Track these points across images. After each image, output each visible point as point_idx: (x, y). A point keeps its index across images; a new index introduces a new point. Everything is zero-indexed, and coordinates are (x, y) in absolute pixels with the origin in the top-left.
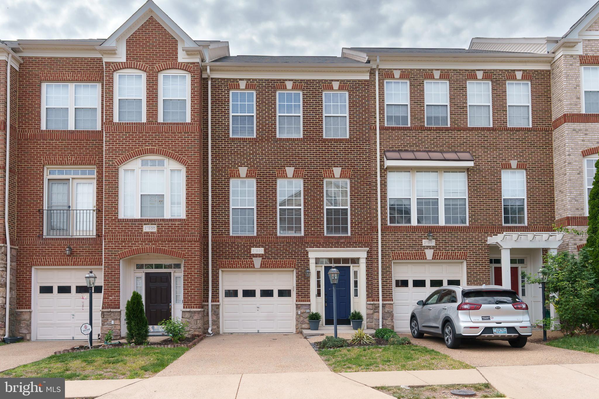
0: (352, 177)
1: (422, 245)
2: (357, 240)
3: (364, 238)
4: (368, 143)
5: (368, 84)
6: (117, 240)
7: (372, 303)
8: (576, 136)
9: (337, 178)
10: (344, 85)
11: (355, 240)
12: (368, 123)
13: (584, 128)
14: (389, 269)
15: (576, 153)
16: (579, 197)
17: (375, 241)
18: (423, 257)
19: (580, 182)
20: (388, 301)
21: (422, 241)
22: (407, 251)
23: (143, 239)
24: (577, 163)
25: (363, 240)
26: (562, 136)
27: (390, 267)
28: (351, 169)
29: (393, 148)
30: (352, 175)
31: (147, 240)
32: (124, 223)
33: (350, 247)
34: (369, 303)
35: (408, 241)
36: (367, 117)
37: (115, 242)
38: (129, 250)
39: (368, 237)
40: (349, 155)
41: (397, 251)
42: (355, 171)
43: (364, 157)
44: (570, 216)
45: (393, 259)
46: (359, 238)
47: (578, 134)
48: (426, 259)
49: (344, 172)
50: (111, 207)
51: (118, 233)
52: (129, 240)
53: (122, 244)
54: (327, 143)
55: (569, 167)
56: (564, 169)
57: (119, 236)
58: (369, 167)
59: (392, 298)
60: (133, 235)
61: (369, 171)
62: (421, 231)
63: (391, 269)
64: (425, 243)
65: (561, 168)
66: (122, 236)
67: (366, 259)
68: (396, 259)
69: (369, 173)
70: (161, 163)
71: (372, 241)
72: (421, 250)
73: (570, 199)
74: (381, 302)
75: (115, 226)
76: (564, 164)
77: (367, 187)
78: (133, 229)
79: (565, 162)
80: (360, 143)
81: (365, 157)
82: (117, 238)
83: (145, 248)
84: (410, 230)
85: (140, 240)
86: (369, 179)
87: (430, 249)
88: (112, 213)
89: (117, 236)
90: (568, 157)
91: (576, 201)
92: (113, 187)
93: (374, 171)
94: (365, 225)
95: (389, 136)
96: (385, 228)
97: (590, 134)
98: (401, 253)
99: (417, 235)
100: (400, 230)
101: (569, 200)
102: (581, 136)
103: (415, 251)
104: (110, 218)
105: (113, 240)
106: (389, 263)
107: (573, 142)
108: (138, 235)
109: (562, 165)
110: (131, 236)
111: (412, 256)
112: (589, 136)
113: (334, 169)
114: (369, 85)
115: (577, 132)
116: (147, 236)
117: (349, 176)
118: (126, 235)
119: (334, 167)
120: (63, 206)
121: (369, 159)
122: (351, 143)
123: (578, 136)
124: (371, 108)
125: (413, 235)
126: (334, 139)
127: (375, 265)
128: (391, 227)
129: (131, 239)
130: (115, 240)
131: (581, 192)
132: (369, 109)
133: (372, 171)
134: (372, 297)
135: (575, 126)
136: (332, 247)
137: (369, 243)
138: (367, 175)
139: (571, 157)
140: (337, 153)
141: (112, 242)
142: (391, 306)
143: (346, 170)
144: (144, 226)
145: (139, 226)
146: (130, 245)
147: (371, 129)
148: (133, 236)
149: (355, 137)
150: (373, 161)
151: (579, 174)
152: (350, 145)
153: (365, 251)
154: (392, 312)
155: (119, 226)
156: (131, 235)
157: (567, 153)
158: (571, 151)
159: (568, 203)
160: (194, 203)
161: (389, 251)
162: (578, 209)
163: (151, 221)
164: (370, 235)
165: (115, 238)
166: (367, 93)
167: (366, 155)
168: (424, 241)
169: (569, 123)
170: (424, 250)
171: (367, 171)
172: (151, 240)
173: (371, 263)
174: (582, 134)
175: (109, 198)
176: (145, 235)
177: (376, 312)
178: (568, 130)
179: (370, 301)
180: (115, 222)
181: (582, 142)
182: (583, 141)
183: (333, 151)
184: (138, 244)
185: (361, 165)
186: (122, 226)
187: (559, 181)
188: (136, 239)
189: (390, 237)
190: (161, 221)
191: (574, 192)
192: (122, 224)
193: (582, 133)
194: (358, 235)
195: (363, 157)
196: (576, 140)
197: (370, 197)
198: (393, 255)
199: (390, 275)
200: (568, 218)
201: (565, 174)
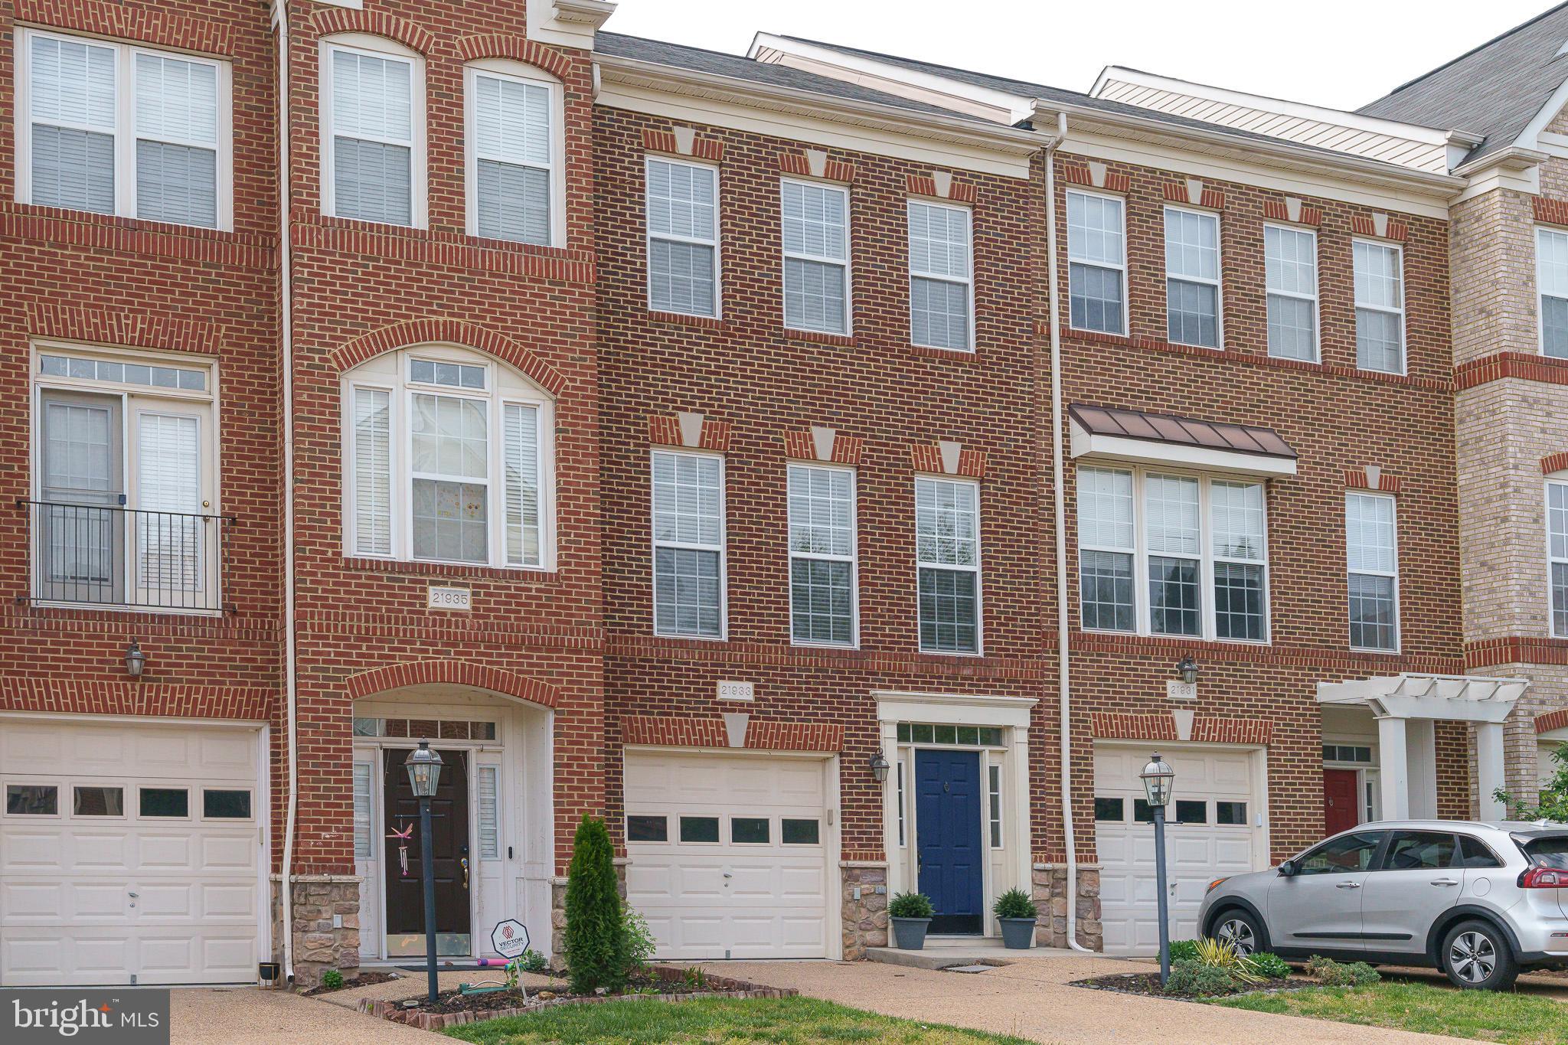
0: (987, 475)
1: (1165, 695)
2: (1006, 671)
3: (1022, 667)
4: (1029, 374)
5: (1026, 194)
6: (344, 631)
7: (1049, 866)
8: (1528, 417)
9: (950, 475)
10: (964, 186)
11: (1001, 671)
12: (1028, 313)
13: (1545, 396)
14: (1086, 765)
15: (1529, 462)
16: (1537, 583)
17: (1051, 679)
18: (1168, 731)
19: (1539, 544)
20: (1086, 861)
21: (1165, 683)
22: (1129, 711)
23: (427, 632)
24: (1532, 492)
25: (1021, 672)
26: (1493, 413)
27: (1087, 759)
28: (986, 450)
29: (1091, 397)
30: (988, 469)
31: (442, 637)
32: (363, 573)
33: (986, 692)
34: (1039, 866)
35: (1133, 681)
36: (1024, 295)
37: (335, 638)
38: (384, 670)
39: (1033, 664)
40: (978, 405)
41: (1105, 710)
42: (995, 457)
43: (1019, 418)
44: (1519, 634)
45: (1096, 736)
46: (1012, 666)
47: (1533, 412)
48: (1176, 736)
49: (967, 458)
50: (321, 514)
51: (345, 607)
52: (382, 634)
53: (360, 648)
54: (921, 362)
55: (1516, 501)
56: (1502, 503)
57: (351, 620)
58: (1031, 448)
59: (1094, 851)
60: (397, 618)
61: (1032, 461)
62: (1162, 654)
63: (1092, 765)
64: (1174, 689)
65: (1489, 501)
66: (359, 620)
67: (1029, 730)
68: (1102, 736)
69: (1032, 467)
70: (475, 378)
71: (1043, 676)
72: (1163, 712)
73: (1518, 588)
74: (1072, 865)
75: (335, 583)
76: (1501, 491)
77: (1027, 511)
78: (395, 596)
79: (1504, 486)
80: (1008, 371)
81: (1022, 417)
82: (344, 626)
83: (435, 665)
84: (1138, 649)
85: (420, 636)
86: (1034, 486)
87: (1185, 708)
88: (325, 537)
89: (344, 619)
90: (1512, 472)
91: (1532, 594)
92: (325, 444)
93: (1045, 462)
94: (1023, 626)
95: (1080, 360)
96: (1076, 639)
97: (1557, 415)
98: (1115, 716)
99: (1154, 665)
100: (1112, 647)
101: (1517, 592)
102: (1539, 418)
103: (1148, 712)
104: (317, 552)
105: (328, 630)
106: (1086, 746)
107: (1523, 433)
108: (412, 619)
109: (1492, 494)
110: (389, 622)
111: (1143, 729)
112: (1555, 421)
113: (942, 444)
114: (1026, 197)
115: (1531, 406)
116: (441, 626)
117: (981, 473)
118: (374, 617)
119: (943, 439)
120: (94, 493)
121: (1030, 423)
122: (983, 368)
123: (1532, 418)
124: (1035, 269)
125: (1144, 664)
126: (942, 351)
127: (1050, 750)
128: (1091, 637)
129: (390, 633)
130: (336, 630)
131: (1541, 572)
132: (1029, 271)
133: (1040, 462)
134: (1045, 848)
135: (1527, 388)
136: (938, 690)
137: (1034, 682)
138: (1026, 473)
139: (1520, 473)
140: (948, 395)
141: (327, 638)
142: (1094, 875)
143: (973, 454)
144: (431, 590)
145: (414, 589)
146: (386, 652)
147: (1035, 331)
148: (397, 623)
149: (995, 352)
150: (1040, 433)
151: (1536, 521)
152: (982, 374)
153: (1026, 706)
154: (1097, 893)
155: (349, 584)
156: (389, 618)
157: (1512, 461)
158: (1519, 455)
159: (1516, 599)
160: (586, 521)
161: (1085, 709)
162: (1534, 618)
163: (452, 575)
164: (1038, 657)
165: (336, 626)
166: (1024, 221)
167: (1025, 411)
168: (1170, 683)
169: (1515, 380)
170: (1170, 712)
171: (1026, 460)
172: (456, 639)
173: (1040, 743)
174: (1540, 413)
175: (313, 482)
176: (434, 620)
177: (1058, 895)
178: (1511, 397)
179: (1041, 861)
180: (334, 568)
181: (1541, 436)
182: (1543, 431)
183: (939, 388)
184: (412, 650)
185: (1011, 440)
186: (357, 585)
187: (1480, 536)
188: (405, 631)
189: (1087, 667)
190: (484, 575)
191: (1528, 571)
192: (360, 577)
193: (1541, 410)
194: (1006, 656)
195: (1016, 416)
196: (1529, 428)
197: (1036, 542)
198: (1095, 723)
199: (1088, 783)
200: (1514, 641)
201: (1505, 520)
